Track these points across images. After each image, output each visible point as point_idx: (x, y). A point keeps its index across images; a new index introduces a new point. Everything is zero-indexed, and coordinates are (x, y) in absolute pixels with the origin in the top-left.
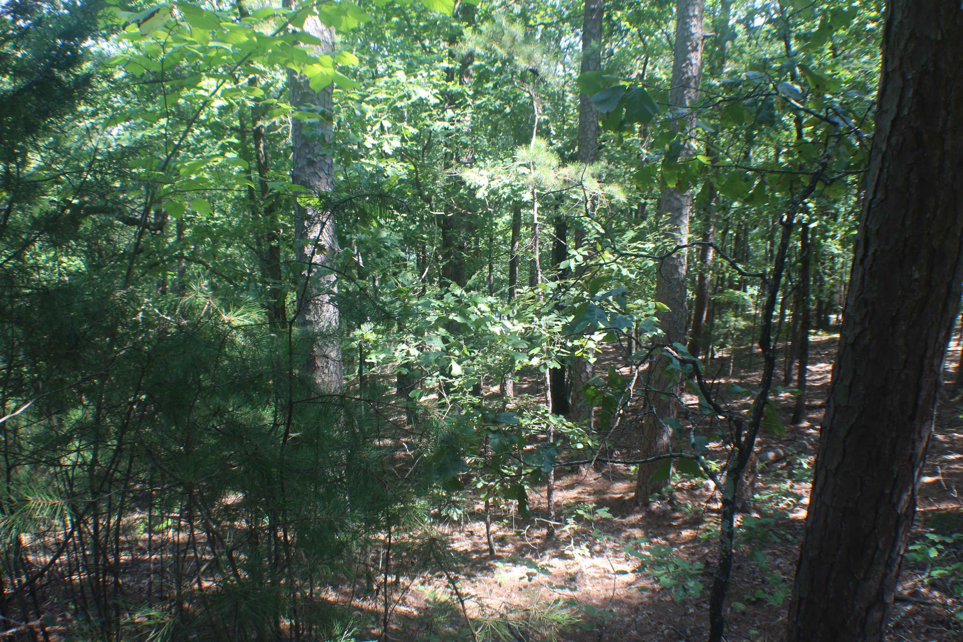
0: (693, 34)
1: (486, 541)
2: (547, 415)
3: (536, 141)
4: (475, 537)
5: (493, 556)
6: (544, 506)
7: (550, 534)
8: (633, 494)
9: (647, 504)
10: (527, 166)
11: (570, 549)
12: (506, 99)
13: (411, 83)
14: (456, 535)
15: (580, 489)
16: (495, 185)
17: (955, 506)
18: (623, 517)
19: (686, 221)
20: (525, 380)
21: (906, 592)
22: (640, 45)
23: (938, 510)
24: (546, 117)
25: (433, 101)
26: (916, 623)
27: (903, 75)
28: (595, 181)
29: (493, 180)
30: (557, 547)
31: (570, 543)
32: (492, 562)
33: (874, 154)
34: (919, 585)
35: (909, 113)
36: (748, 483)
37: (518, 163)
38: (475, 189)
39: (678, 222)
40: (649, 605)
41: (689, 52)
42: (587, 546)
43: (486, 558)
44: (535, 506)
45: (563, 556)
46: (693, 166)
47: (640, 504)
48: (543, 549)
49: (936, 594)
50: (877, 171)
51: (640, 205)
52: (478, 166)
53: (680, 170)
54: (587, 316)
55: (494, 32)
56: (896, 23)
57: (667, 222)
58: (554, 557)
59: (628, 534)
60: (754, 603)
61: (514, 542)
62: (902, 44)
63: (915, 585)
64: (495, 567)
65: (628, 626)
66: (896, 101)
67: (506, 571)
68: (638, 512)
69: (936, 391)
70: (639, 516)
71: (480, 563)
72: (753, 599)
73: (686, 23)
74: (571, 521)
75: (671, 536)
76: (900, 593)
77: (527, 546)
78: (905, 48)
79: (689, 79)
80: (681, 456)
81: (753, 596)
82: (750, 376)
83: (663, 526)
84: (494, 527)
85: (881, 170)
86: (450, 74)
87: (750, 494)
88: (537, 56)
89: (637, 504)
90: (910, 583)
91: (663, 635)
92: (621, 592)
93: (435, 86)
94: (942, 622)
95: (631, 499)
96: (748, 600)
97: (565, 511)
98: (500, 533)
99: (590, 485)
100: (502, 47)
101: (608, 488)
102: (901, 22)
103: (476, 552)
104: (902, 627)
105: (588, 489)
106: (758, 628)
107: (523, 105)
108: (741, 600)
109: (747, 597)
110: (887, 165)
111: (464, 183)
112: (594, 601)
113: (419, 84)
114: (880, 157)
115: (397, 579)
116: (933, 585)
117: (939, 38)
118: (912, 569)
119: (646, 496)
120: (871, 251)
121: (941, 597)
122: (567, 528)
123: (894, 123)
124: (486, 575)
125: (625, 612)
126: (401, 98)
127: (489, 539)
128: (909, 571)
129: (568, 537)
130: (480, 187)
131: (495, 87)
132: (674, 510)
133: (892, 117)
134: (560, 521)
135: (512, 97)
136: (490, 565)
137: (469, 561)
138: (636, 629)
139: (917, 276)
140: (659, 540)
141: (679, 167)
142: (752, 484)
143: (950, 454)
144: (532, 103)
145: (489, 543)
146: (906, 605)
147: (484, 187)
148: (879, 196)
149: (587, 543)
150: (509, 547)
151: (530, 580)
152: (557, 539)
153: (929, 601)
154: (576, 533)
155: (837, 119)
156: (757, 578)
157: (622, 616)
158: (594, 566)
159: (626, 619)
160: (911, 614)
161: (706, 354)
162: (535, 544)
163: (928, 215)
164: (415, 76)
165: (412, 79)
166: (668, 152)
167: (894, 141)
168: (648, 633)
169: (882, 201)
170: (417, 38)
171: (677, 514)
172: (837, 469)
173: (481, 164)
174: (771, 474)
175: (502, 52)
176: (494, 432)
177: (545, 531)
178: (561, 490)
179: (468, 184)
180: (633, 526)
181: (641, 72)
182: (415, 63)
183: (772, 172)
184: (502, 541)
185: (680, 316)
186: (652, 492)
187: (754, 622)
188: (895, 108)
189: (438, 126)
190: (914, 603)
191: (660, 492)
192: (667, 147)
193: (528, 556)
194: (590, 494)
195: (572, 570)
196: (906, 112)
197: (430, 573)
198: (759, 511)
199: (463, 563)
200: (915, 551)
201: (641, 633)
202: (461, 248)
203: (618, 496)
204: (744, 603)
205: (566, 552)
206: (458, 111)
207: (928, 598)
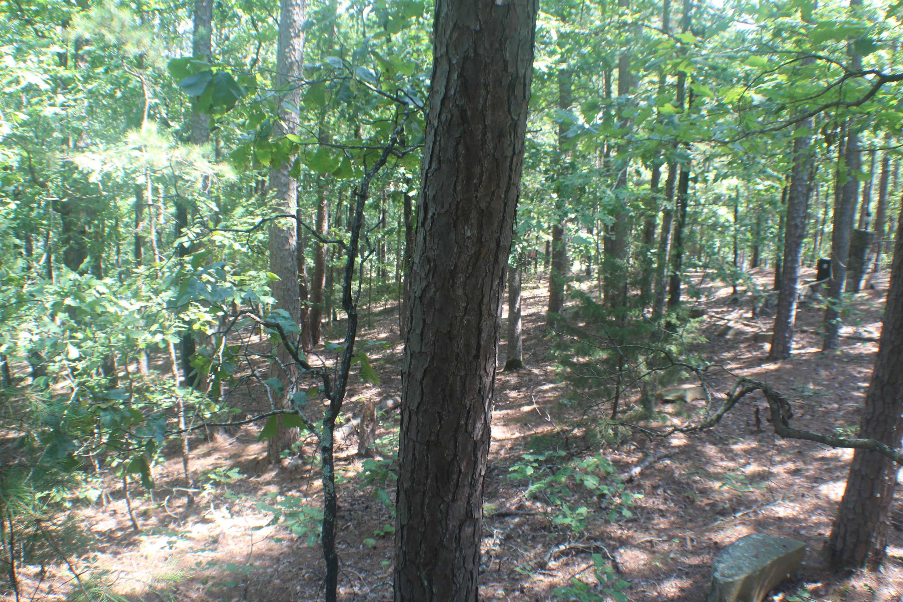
0: (295, 21)
1: (129, 517)
2: (173, 388)
3: (146, 123)
4: (119, 515)
5: (137, 531)
6: (183, 476)
7: (191, 502)
8: (265, 454)
9: (279, 461)
10: (140, 149)
11: (212, 514)
12: (117, 83)
13: (20, 68)
14: (100, 516)
15: (216, 455)
16: (107, 168)
17: (549, 428)
18: (259, 476)
19: (294, 195)
20: (160, 357)
21: (513, 508)
22: (253, 32)
23: (535, 433)
24: (157, 101)
25: (44, 86)
26: (523, 532)
27: (450, 61)
28: (205, 161)
29: (105, 163)
30: (199, 514)
31: (209, 507)
32: (136, 537)
33: (428, 129)
34: (524, 500)
35: (455, 94)
36: (369, 430)
37: (131, 146)
38: (89, 173)
39: (286, 197)
40: (289, 554)
41: (291, 38)
42: (227, 508)
43: (131, 534)
44: (175, 477)
45: (205, 521)
46: (284, 144)
47: (273, 462)
48: (184, 517)
49: (538, 504)
50: (431, 145)
51: (257, 182)
52: (91, 151)
53: (272, 148)
54: (189, 290)
55: (103, 17)
56: (443, 15)
57: (274, 198)
58: (196, 523)
59: (264, 491)
60: (383, 537)
61: (157, 514)
62: (448, 33)
63: (521, 500)
64: (140, 542)
65: (272, 576)
66: (444, 83)
67: (151, 543)
68: (272, 470)
69: (495, 333)
70: (273, 474)
71: (125, 539)
72: (382, 534)
73: (289, 11)
74: (208, 486)
75: (304, 488)
76: (509, 509)
77: (169, 516)
78: (450, 37)
79: (292, 63)
80: (283, 412)
81: (382, 531)
82: (369, 334)
83: (295, 479)
84: (136, 503)
85: (434, 143)
86: (62, 60)
87: (372, 440)
88: (146, 41)
89: (270, 462)
90: (516, 500)
91: (304, 580)
92: (261, 546)
93: (46, 71)
94: (544, 528)
95: (264, 459)
96: (378, 535)
97: (202, 478)
98: (143, 508)
99: (226, 450)
100: (112, 32)
101: (243, 450)
102: (447, 14)
103: (121, 529)
104: (512, 538)
105: (225, 454)
106: (389, 558)
107: (134, 89)
108: (372, 536)
109: (376, 532)
110: (438, 139)
111: (77, 168)
112: (238, 559)
113: (27, 69)
114: (433, 131)
115: (43, 568)
116: (535, 497)
117: (478, 28)
118: (517, 487)
119: (278, 453)
120: (430, 215)
121: (542, 507)
122: (205, 493)
123: (443, 102)
124: (131, 550)
125: (268, 564)
126: (10, 83)
127: (131, 515)
128: (515, 489)
129: (208, 502)
130: (93, 171)
131: (106, 72)
132: (305, 464)
133: (441, 98)
134: (198, 488)
135: (122, 82)
136: (135, 540)
137: (115, 539)
138: (279, 578)
139: (469, 234)
140: (294, 493)
141: (270, 146)
142: (373, 431)
143: (544, 384)
144: (142, 88)
145: (132, 519)
146: (514, 519)
147: (97, 171)
148: (434, 166)
149: (227, 505)
150: (153, 520)
151: (171, 548)
152: (198, 506)
153: (533, 512)
154: (216, 497)
155: (407, 100)
156: (384, 514)
157: (265, 568)
158: (235, 526)
159: (269, 570)
160: (519, 525)
161: (329, 316)
162: (176, 514)
163: (475, 181)
164: (25, 61)
165: (21, 64)
166: (260, 133)
167: (443, 117)
168: (291, 579)
169: (436, 170)
170: (29, 22)
171: (308, 467)
172: (418, 408)
173: (93, 148)
174: (390, 420)
175: (111, 38)
176: (105, 410)
177: (185, 500)
178: (198, 459)
179: (80, 169)
180: (268, 483)
181: (255, 56)
182: (24, 48)
183: (353, 148)
184: (145, 514)
185: (293, 283)
186: (283, 449)
187: (385, 554)
188: (443, 88)
189: (48, 112)
190: (521, 516)
191: (290, 449)
192: (258, 127)
193: (172, 526)
194: (226, 459)
195: (214, 533)
196: (452, 92)
197: (77, 557)
198: (381, 455)
199: (107, 542)
200: (515, 471)
201: (284, 581)
202: (83, 232)
203: (253, 457)
204: (374, 538)
205: (206, 517)
206: (69, 96)
207: (532, 509)
